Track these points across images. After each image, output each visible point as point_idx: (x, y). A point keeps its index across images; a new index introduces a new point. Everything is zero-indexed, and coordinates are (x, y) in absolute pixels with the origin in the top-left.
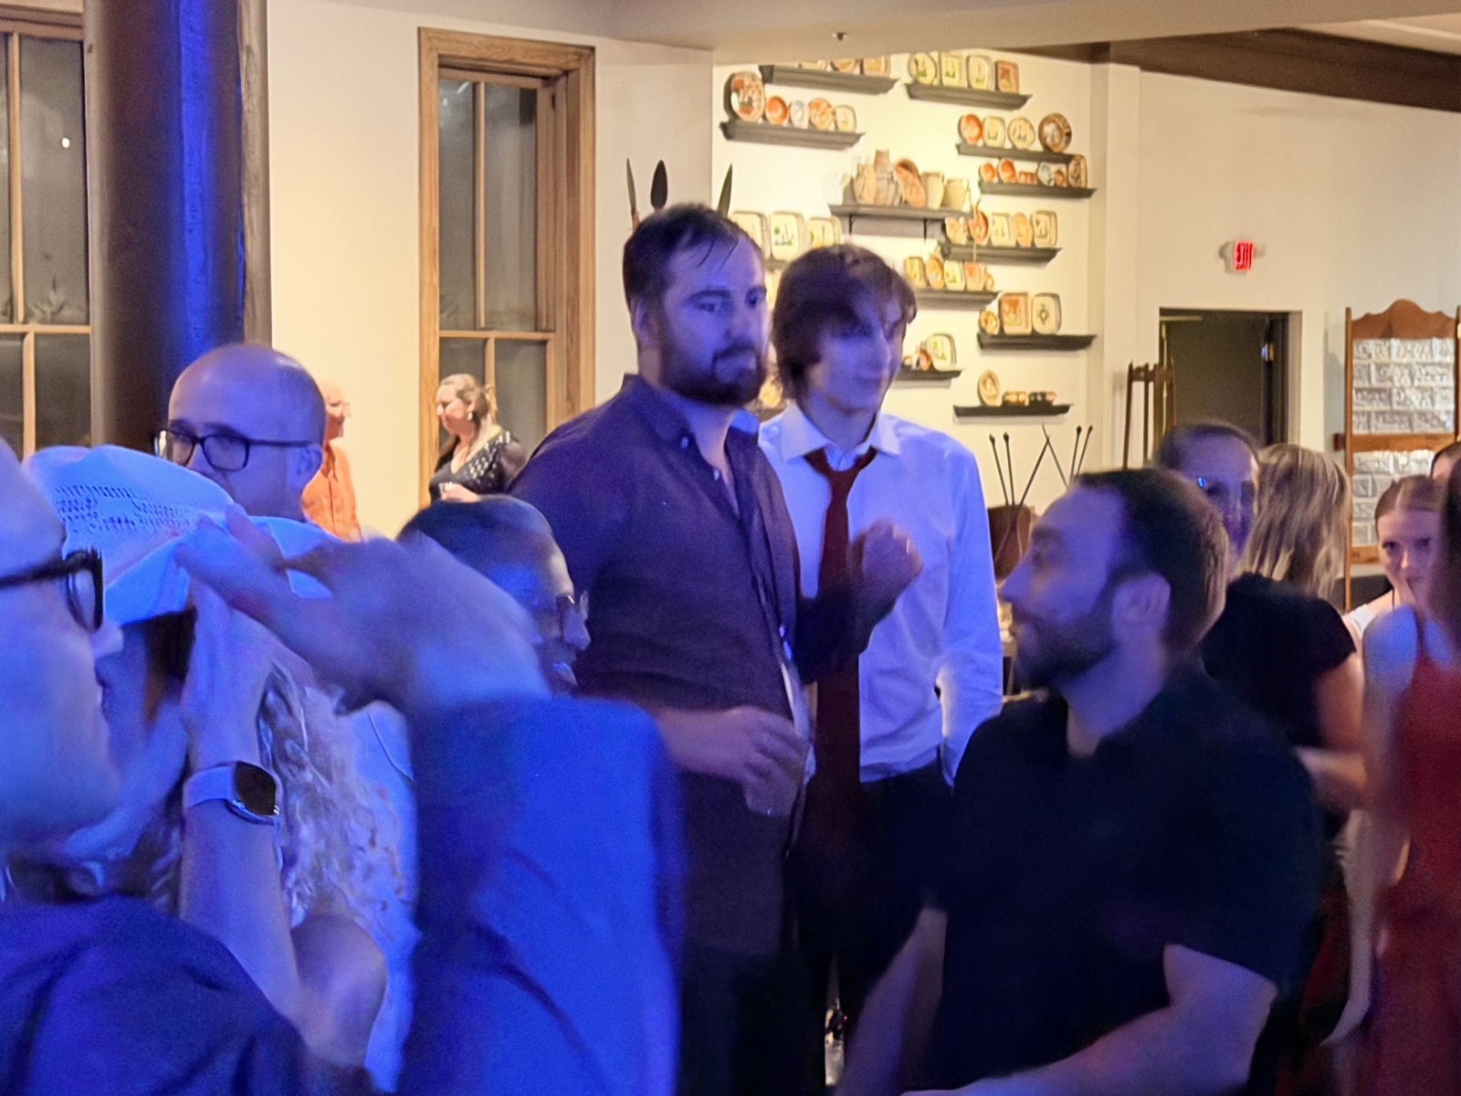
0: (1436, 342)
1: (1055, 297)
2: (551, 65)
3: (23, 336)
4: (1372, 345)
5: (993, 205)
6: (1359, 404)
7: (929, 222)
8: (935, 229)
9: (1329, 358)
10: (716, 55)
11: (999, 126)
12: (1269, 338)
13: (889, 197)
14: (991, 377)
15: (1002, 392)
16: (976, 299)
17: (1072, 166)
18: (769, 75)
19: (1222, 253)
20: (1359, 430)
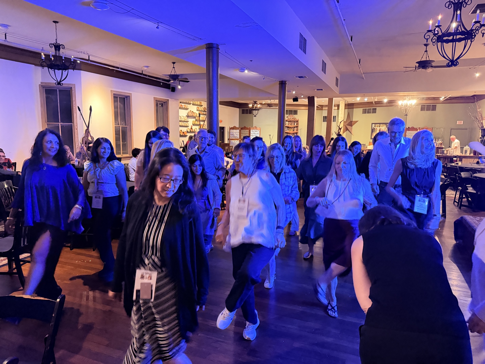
0: (237, 130)
2: (165, 101)
3: (120, 127)
4: (232, 130)
6: (231, 136)
7: (194, 117)
9: (228, 131)
10: (178, 100)
11: (200, 108)
12: (222, 129)
13: (192, 115)
16: (199, 125)
18: (180, 102)
20: (231, 138)
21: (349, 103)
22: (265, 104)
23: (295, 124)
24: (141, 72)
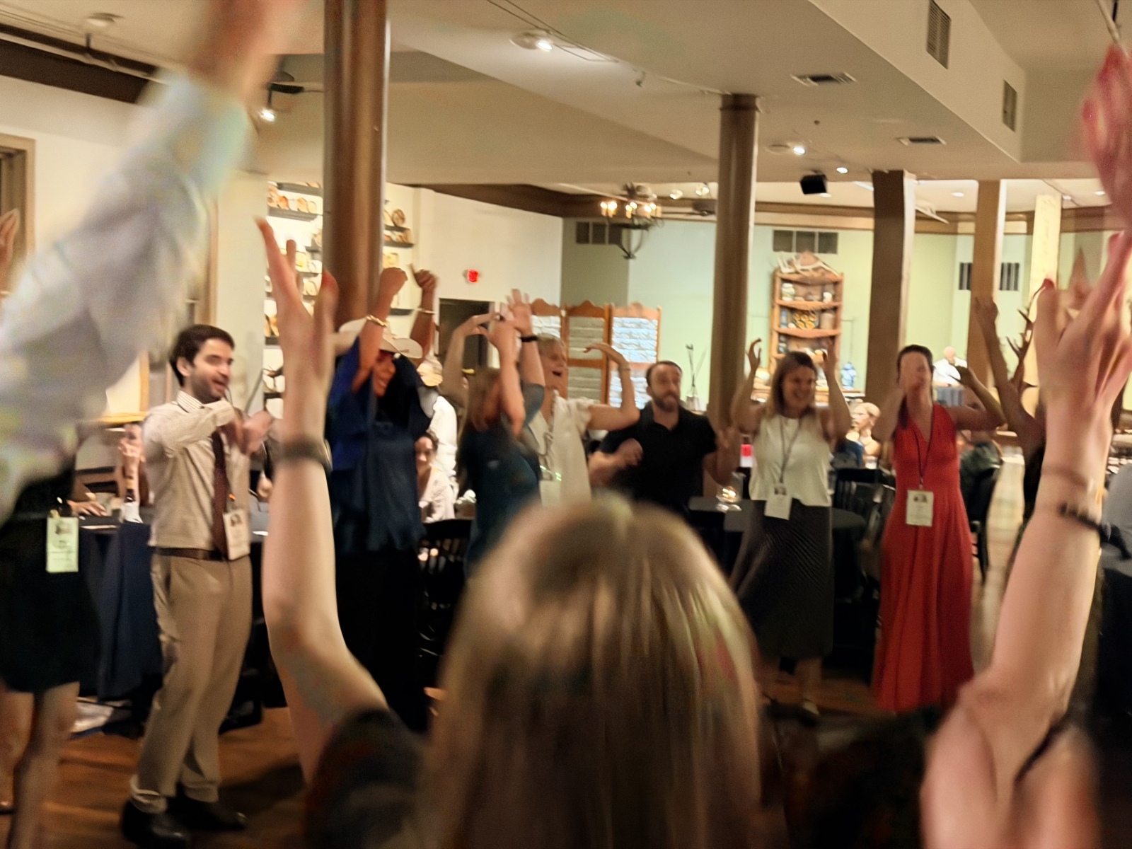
17: (405, 233)
18: (280, 186)
19: (465, 275)
21: (1084, 204)
22: (682, 199)
23: (828, 296)
24: (82, 42)
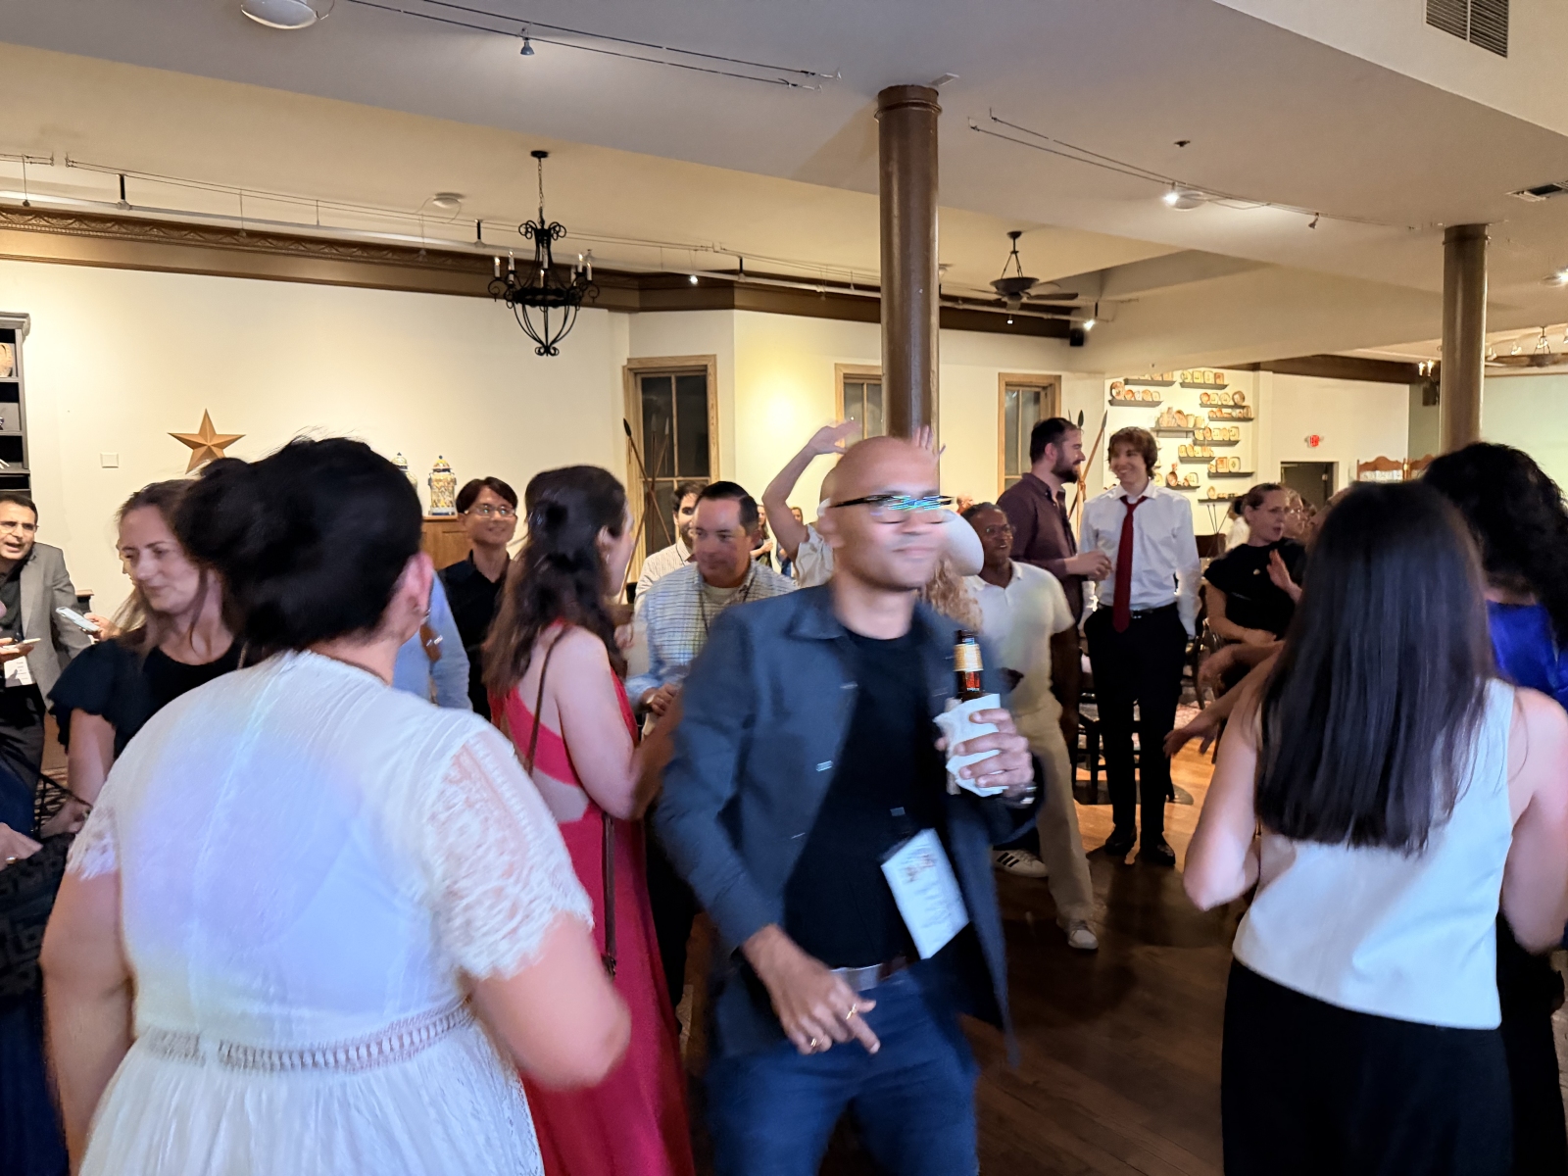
0: (1395, 472)
1: (1238, 458)
2: (1045, 383)
4: (1369, 473)
5: (1213, 425)
7: (1188, 432)
8: (1191, 435)
10: (1107, 375)
11: (1216, 396)
12: (1326, 472)
13: (1173, 424)
14: (1212, 488)
15: (1217, 492)
16: (1207, 460)
17: (1245, 410)
18: (1127, 382)
19: (1306, 440)
